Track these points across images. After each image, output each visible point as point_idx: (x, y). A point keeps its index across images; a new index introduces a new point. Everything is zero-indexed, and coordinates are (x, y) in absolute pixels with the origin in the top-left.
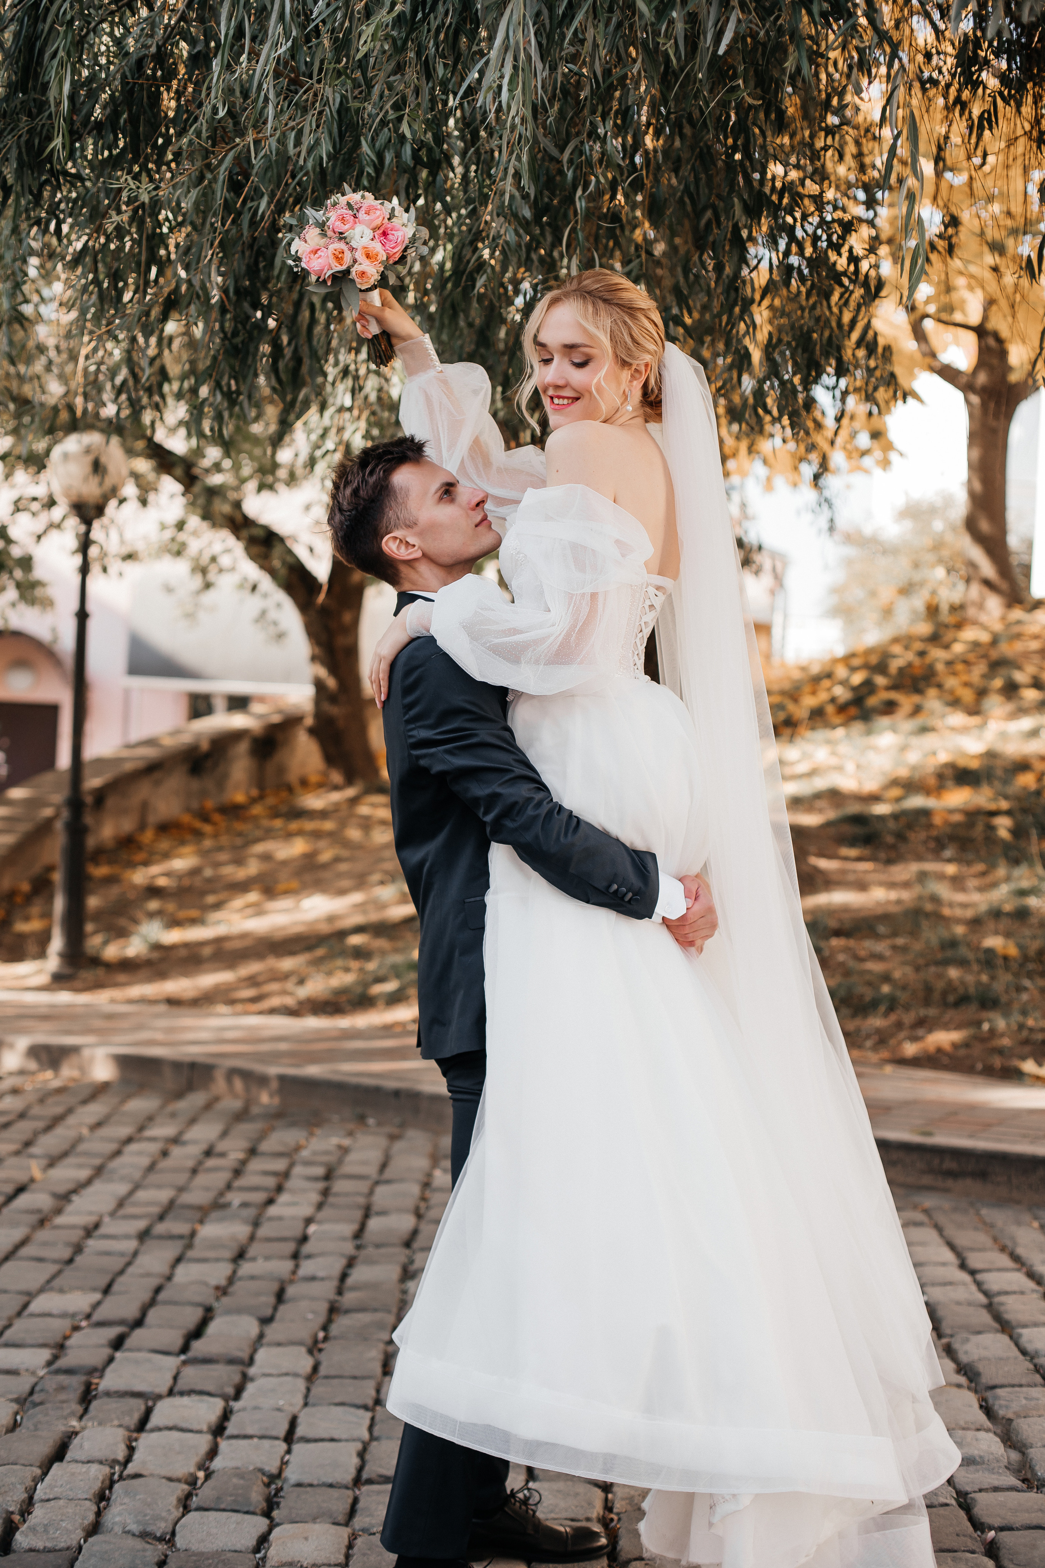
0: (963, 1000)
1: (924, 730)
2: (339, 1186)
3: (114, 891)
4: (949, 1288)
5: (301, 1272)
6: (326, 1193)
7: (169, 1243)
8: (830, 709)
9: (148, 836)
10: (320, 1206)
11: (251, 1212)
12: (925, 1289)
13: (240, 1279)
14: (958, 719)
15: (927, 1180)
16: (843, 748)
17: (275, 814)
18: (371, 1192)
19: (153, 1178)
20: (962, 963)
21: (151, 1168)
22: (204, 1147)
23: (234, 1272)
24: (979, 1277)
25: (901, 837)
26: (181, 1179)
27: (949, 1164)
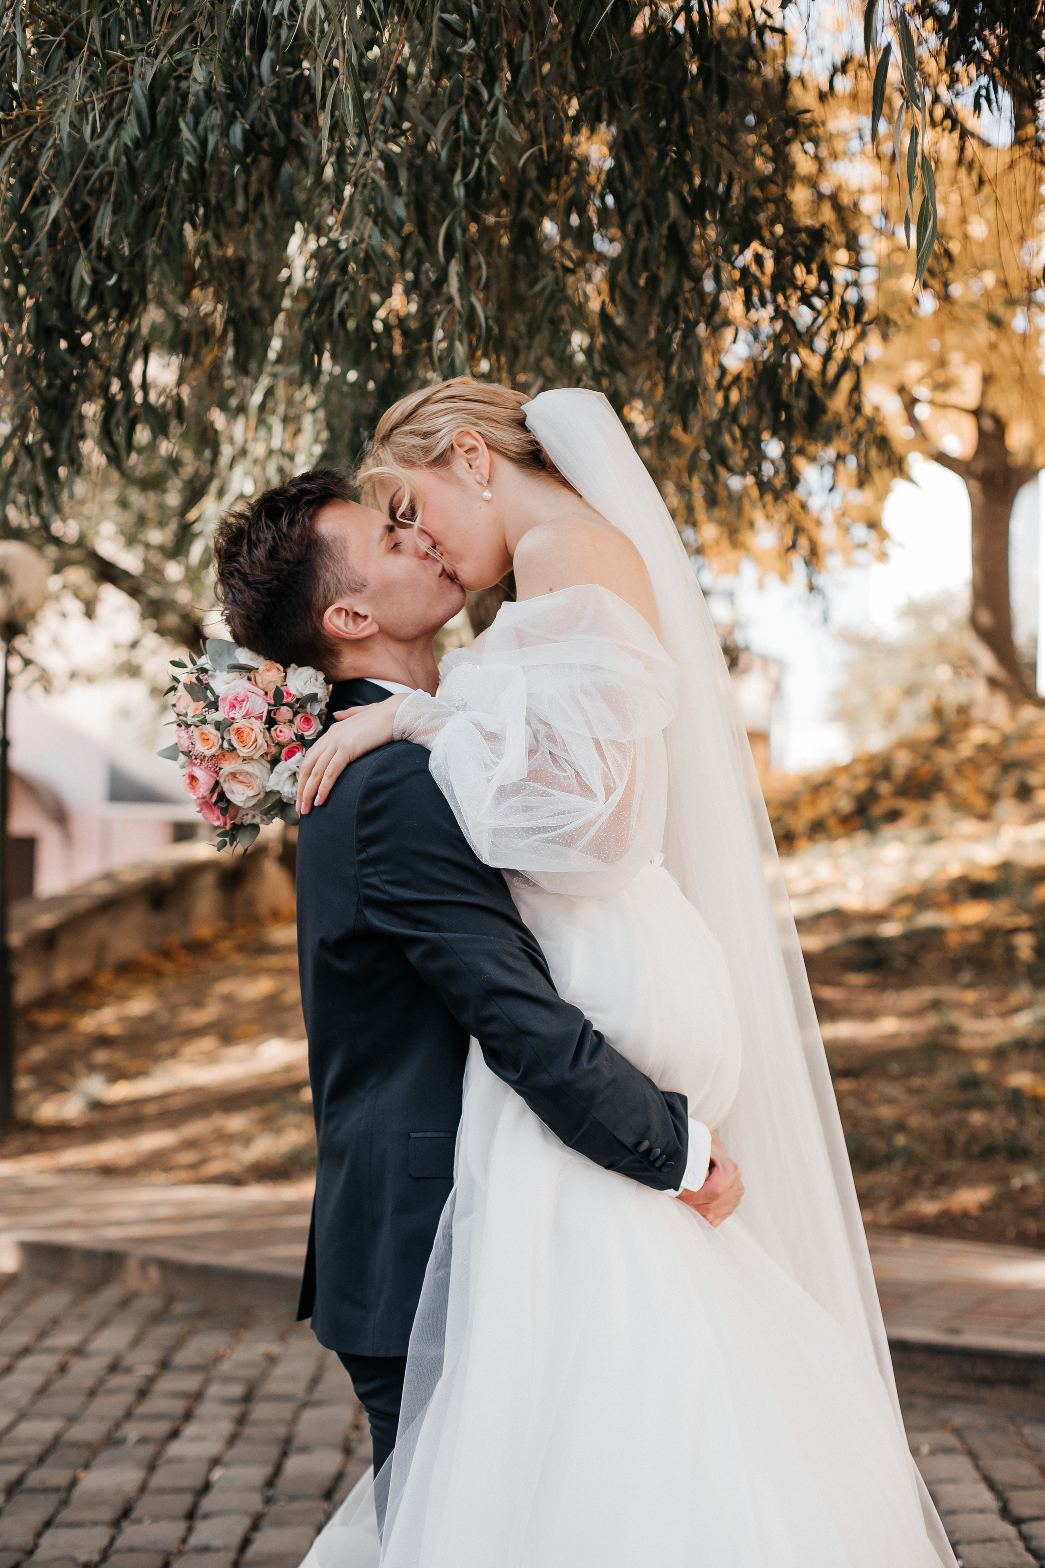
0: (988, 1152)
1: (934, 839)
2: (261, 1410)
3: (59, 1042)
4: (989, 1545)
5: (195, 1540)
6: (241, 1420)
7: (42, 1497)
8: (832, 822)
9: (104, 979)
10: (232, 1440)
11: (147, 1451)
12: (960, 1548)
13: (117, 1551)
14: (968, 826)
15: (956, 1389)
16: (848, 863)
17: (241, 949)
18: (295, 1419)
19: (44, 1404)
20: (987, 1106)
21: (43, 1391)
22: (106, 1360)
23: (113, 1540)
24: (1025, 1528)
25: (913, 960)
26: (73, 1403)
27: (983, 1370)
